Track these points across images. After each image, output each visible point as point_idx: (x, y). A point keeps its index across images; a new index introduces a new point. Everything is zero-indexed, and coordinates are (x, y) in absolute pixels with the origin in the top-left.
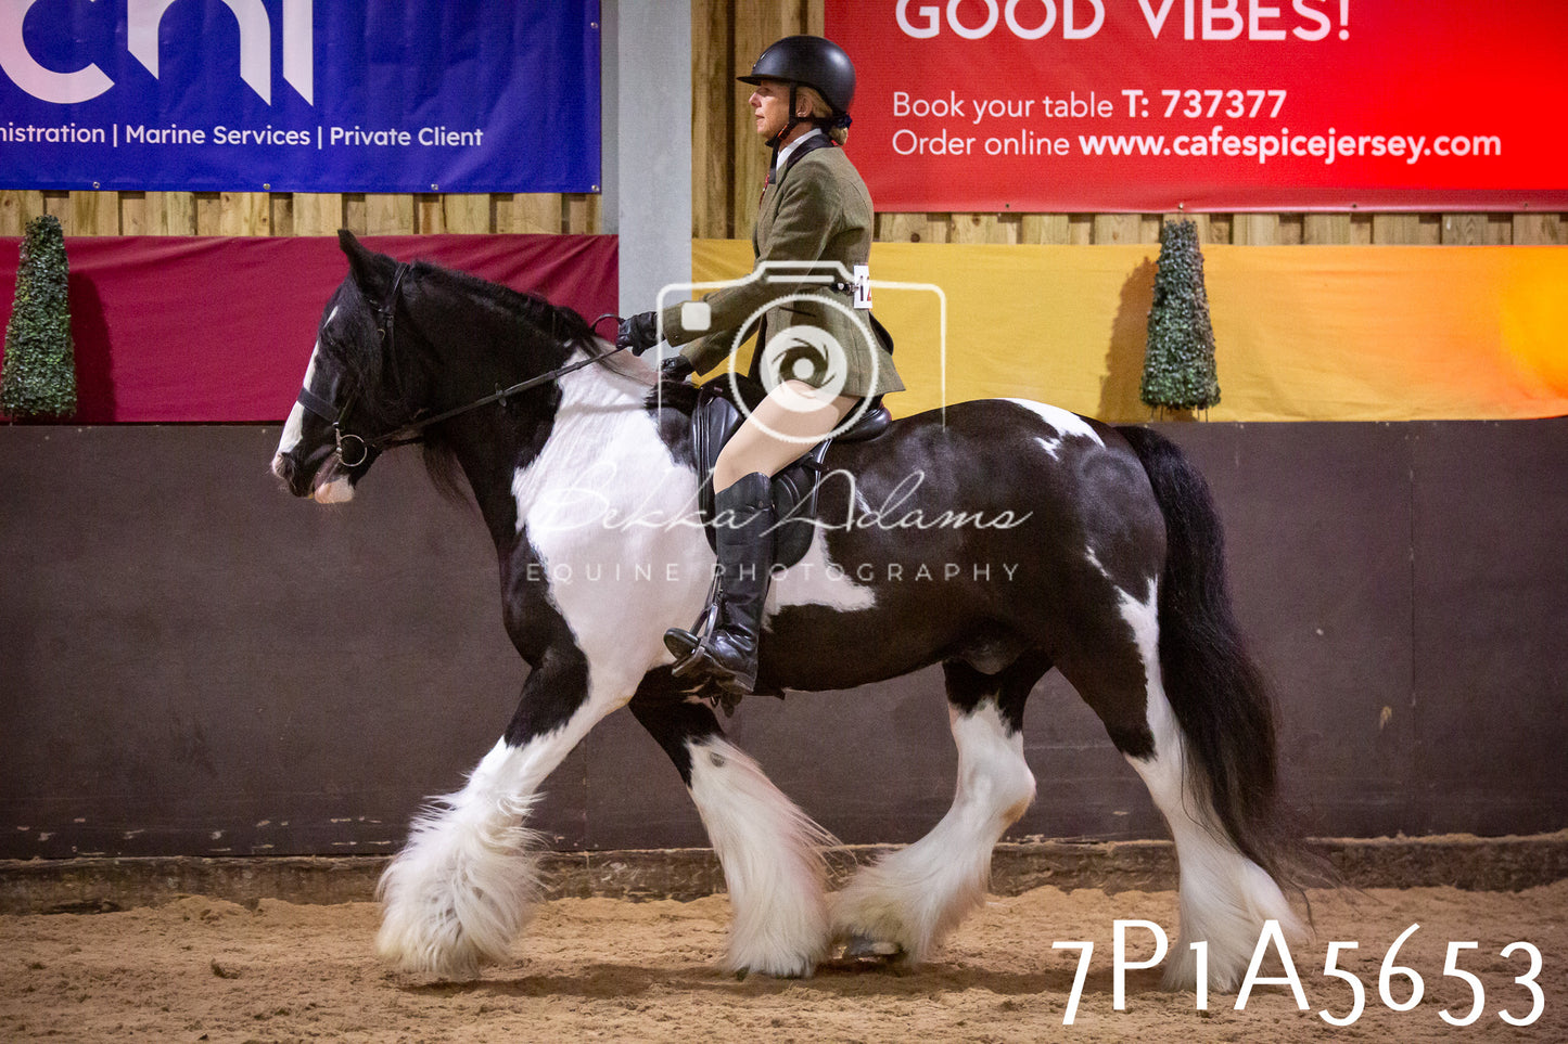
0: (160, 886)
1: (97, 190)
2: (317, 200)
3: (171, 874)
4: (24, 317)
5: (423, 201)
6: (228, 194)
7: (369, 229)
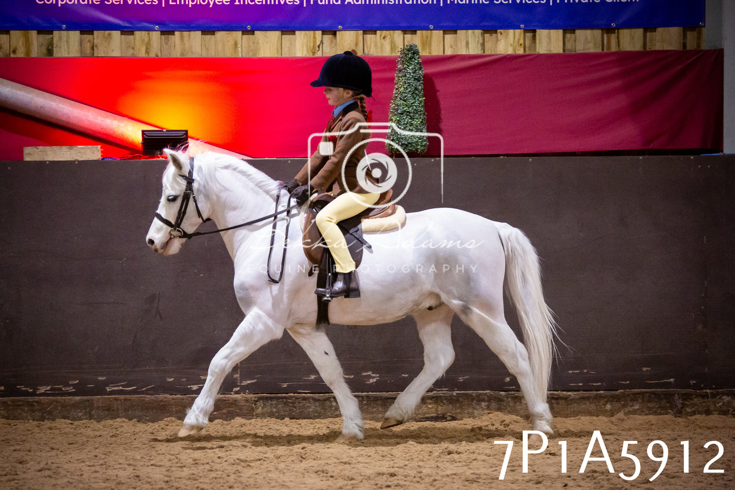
0: (478, 407)
1: (431, 30)
2: (549, 33)
3: (483, 400)
4: (401, 99)
5: (607, 33)
6: (501, 31)
7: (577, 48)
